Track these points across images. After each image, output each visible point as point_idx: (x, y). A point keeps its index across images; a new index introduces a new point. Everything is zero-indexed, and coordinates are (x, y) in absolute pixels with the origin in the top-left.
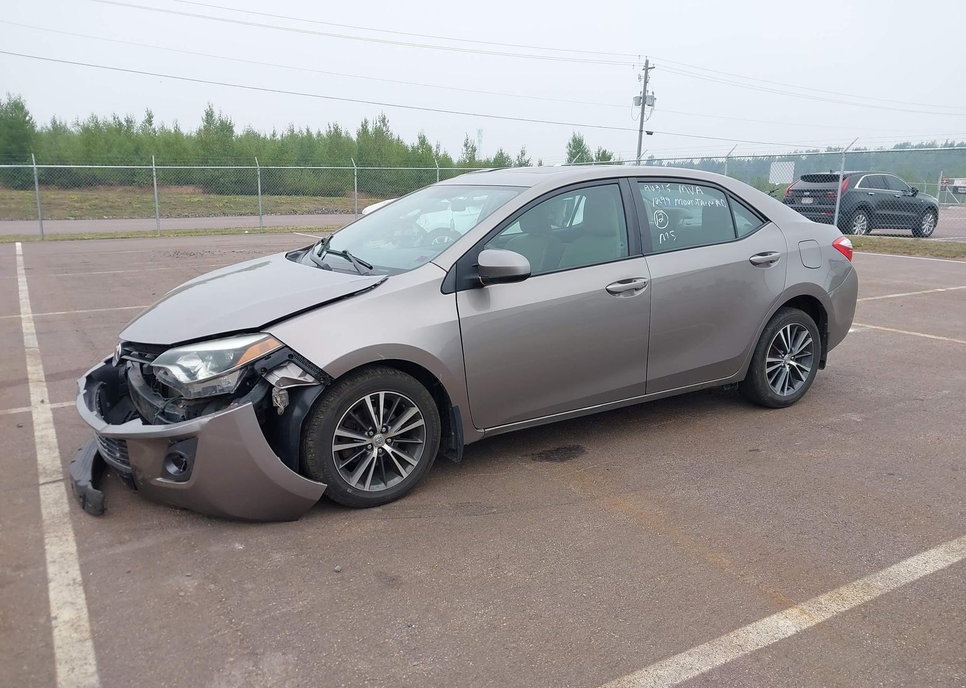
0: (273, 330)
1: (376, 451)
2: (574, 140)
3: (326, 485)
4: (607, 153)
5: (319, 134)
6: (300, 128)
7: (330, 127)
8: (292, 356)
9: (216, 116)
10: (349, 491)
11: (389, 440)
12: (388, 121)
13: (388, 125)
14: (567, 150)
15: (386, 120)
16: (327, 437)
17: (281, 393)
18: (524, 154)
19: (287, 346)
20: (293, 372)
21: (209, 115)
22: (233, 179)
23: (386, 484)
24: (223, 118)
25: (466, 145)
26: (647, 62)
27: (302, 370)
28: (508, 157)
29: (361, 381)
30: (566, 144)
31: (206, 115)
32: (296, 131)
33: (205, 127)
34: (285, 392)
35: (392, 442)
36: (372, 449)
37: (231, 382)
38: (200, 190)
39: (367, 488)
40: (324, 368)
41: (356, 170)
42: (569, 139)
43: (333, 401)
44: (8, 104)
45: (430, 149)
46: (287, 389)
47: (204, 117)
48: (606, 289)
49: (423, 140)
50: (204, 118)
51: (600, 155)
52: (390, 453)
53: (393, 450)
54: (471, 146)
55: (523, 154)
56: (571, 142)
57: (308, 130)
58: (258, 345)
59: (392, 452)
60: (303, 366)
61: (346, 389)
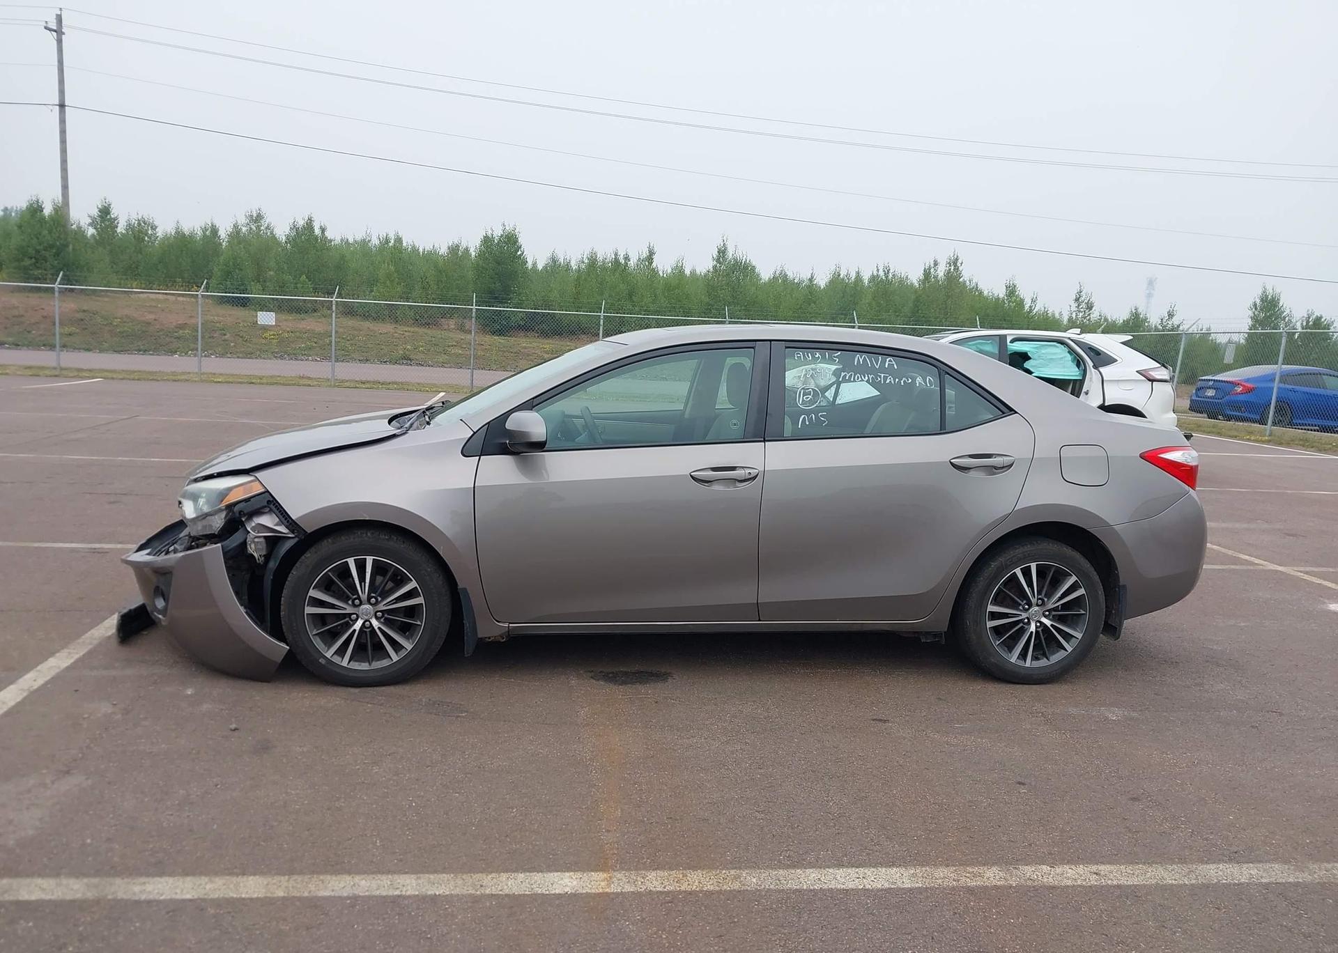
0: (260, 475)
1: (359, 623)
2: (1264, 299)
3: (288, 648)
4: (1323, 320)
6: (849, 270)
7: (878, 270)
8: (269, 503)
9: (730, 254)
11: (379, 614)
12: (961, 264)
13: (960, 269)
14: (1250, 313)
15: (960, 261)
16: (300, 595)
17: (256, 540)
18: (1173, 315)
19: (268, 491)
21: (722, 252)
23: (370, 665)
24: (739, 255)
25: (1077, 300)
27: (278, 520)
28: (1145, 320)
29: (345, 540)
30: (1250, 303)
31: (718, 252)
32: (843, 274)
33: (715, 267)
34: (262, 540)
35: (382, 617)
36: (357, 620)
37: (218, 522)
39: (345, 663)
40: (297, 519)
42: (1254, 296)
43: (309, 558)
44: (502, 236)
45: (1021, 303)
46: (265, 537)
47: (715, 253)
48: (690, 475)
49: (1011, 291)
50: (715, 256)
51: (1311, 323)
52: (378, 629)
53: (382, 627)
54: (1086, 301)
55: (1171, 315)
56: (1258, 301)
57: (858, 273)
59: (381, 630)
60: (281, 517)
61: (326, 546)
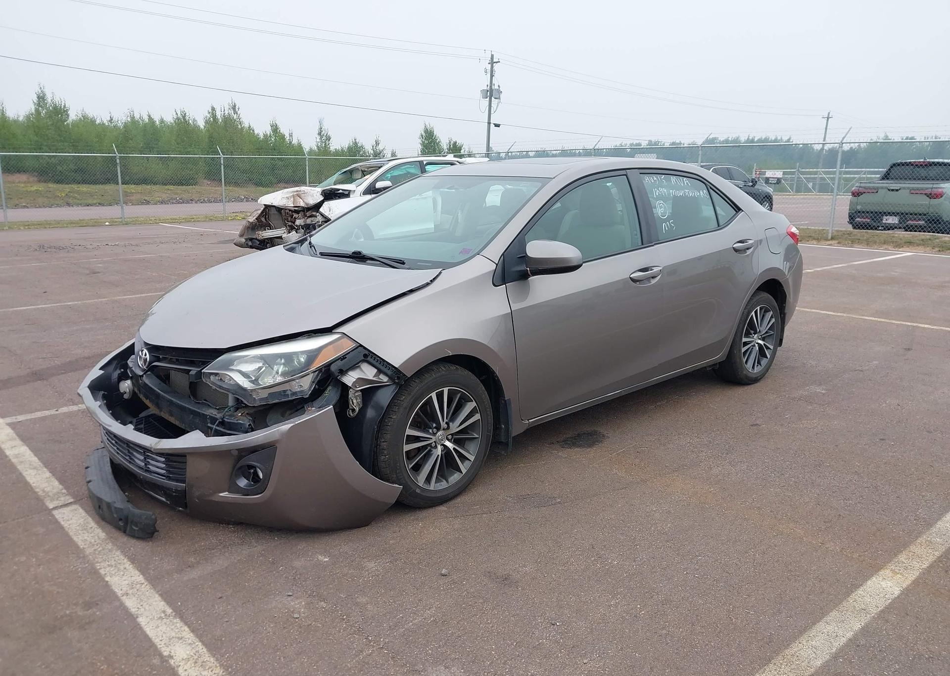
1: (440, 448)
2: (426, 131)
3: (402, 487)
4: (457, 144)
5: (162, 121)
6: (142, 113)
7: (177, 114)
8: (368, 356)
9: (49, 99)
10: (418, 491)
12: (239, 109)
13: (239, 112)
14: (420, 141)
15: (237, 107)
16: (399, 437)
17: (357, 394)
18: (378, 144)
19: (361, 346)
20: (368, 372)
21: (41, 98)
22: (72, 167)
23: (447, 481)
24: (57, 100)
25: (320, 134)
26: (492, 56)
27: (376, 370)
28: (362, 147)
29: (429, 378)
30: (419, 135)
31: (38, 98)
32: (137, 116)
34: (361, 393)
35: (452, 439)
36: (436, 447)
38: (36, 179)
39: (432, 488)
40: (399, 367)
41: (222, 158)
42: (421, 130)
45: (283, 137)
47: (35, 99)
48: (630, 278)
49: (275, 129)
50: (35, 101)
51: (452, 146)
52: (452, 449)
53: (454, 446)
54: (325, 135)
55: (377, 143)
56: (423, 133)
57: (149, 116)
58: (331, 346)
59: (454, 449)
60: (377, 364)
